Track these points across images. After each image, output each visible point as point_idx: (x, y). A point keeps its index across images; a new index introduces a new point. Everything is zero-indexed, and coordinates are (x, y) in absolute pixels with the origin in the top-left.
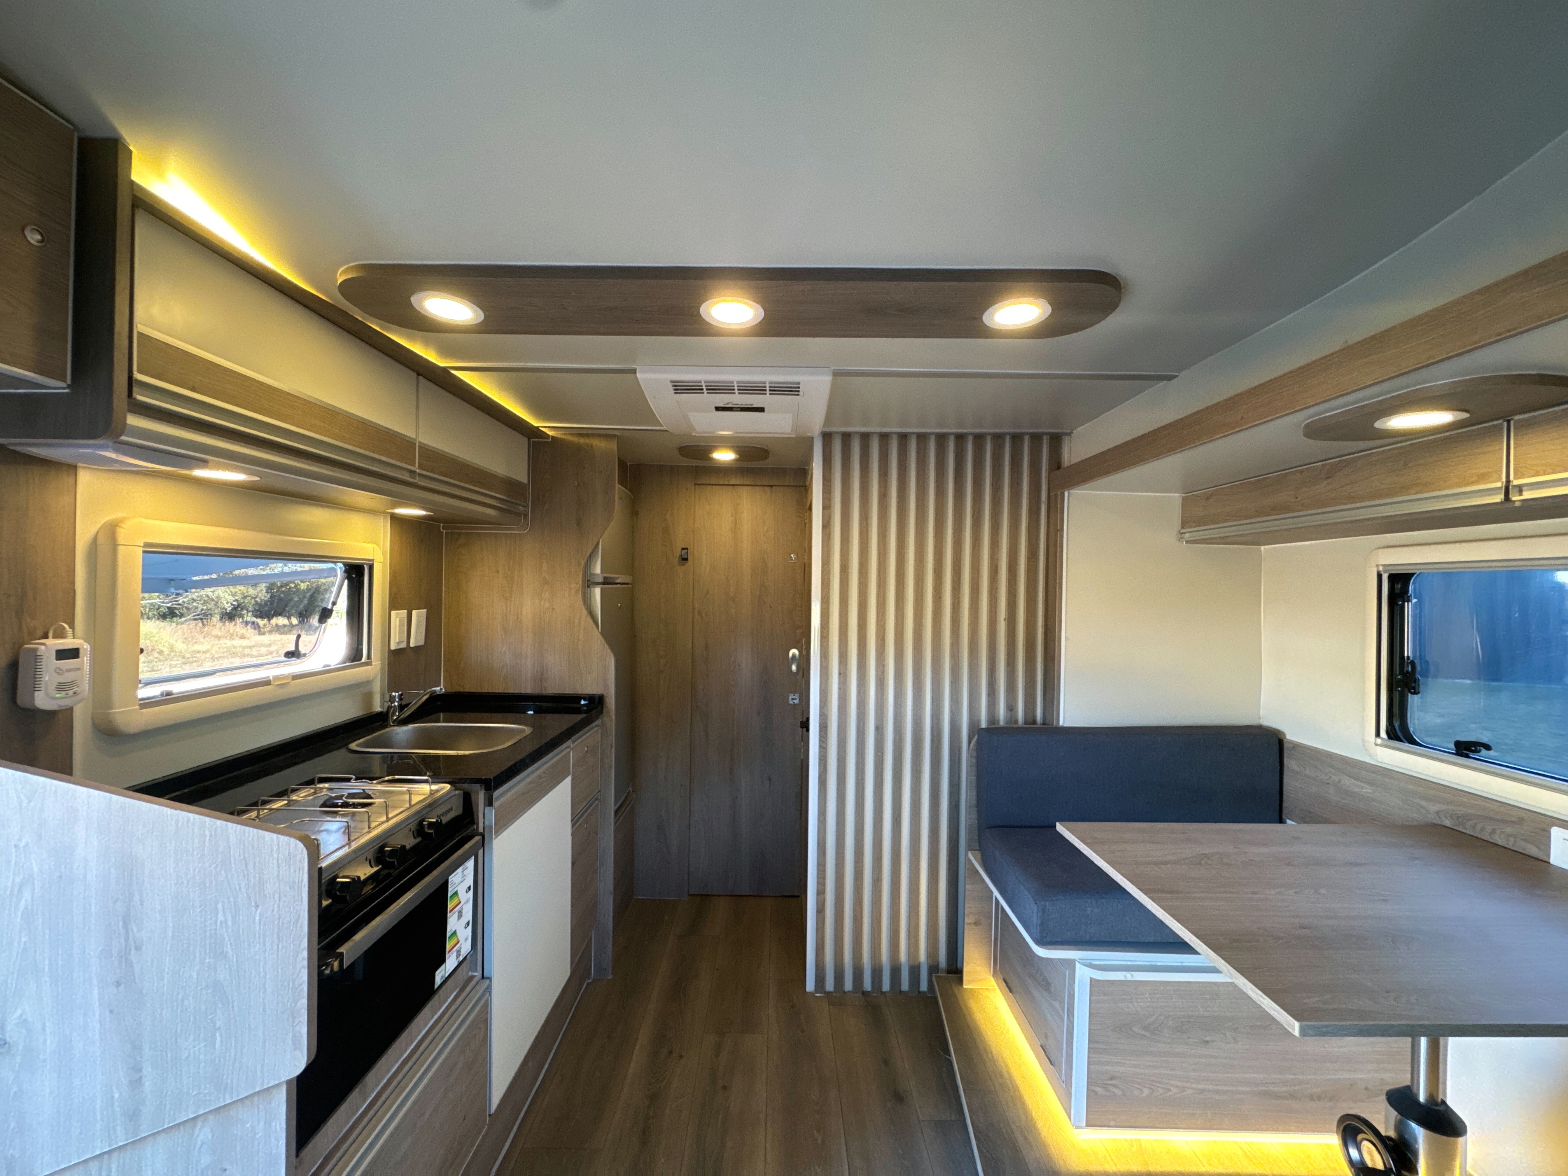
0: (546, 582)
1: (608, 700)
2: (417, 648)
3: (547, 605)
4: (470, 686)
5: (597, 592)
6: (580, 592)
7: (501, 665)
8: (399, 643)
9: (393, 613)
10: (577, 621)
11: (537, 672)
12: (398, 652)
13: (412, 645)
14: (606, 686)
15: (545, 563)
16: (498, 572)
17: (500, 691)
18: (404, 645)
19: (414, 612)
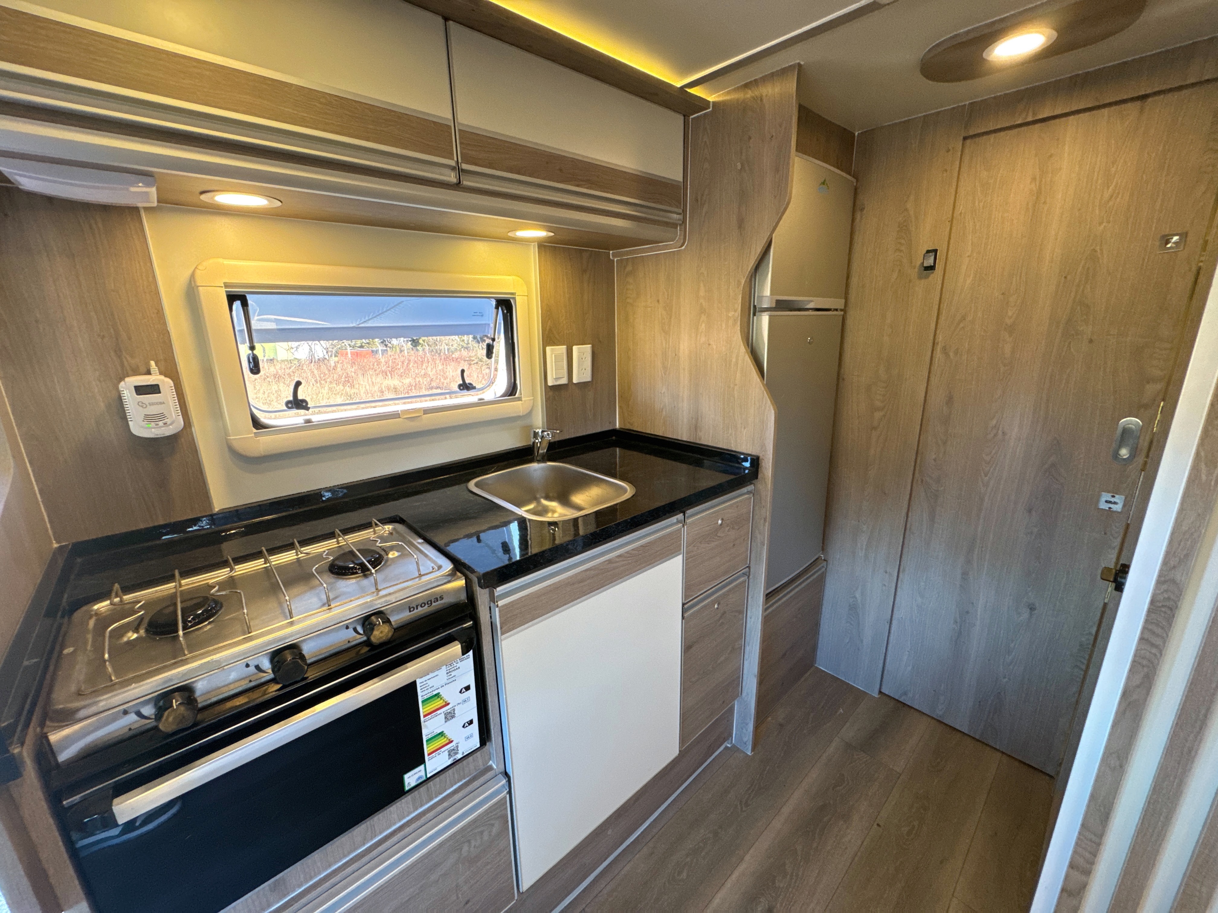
0: (702, 311)
1: (763, 464)
2: (582, 385)
3: (703, 339)
4: (638, 426)
5: (765, 319)
6: (739, 323)
7: (661, 406)
8: (557, 379)
9: (548, 349)
10: (734, 360)
11: (692, 418)
12: (557, 388)
13: (575, 381)
14: (763, 446)
15: (702, 285)
16: (658, 301)
17: (661, 434)
18: (564, 381)
19: (575, 348)
